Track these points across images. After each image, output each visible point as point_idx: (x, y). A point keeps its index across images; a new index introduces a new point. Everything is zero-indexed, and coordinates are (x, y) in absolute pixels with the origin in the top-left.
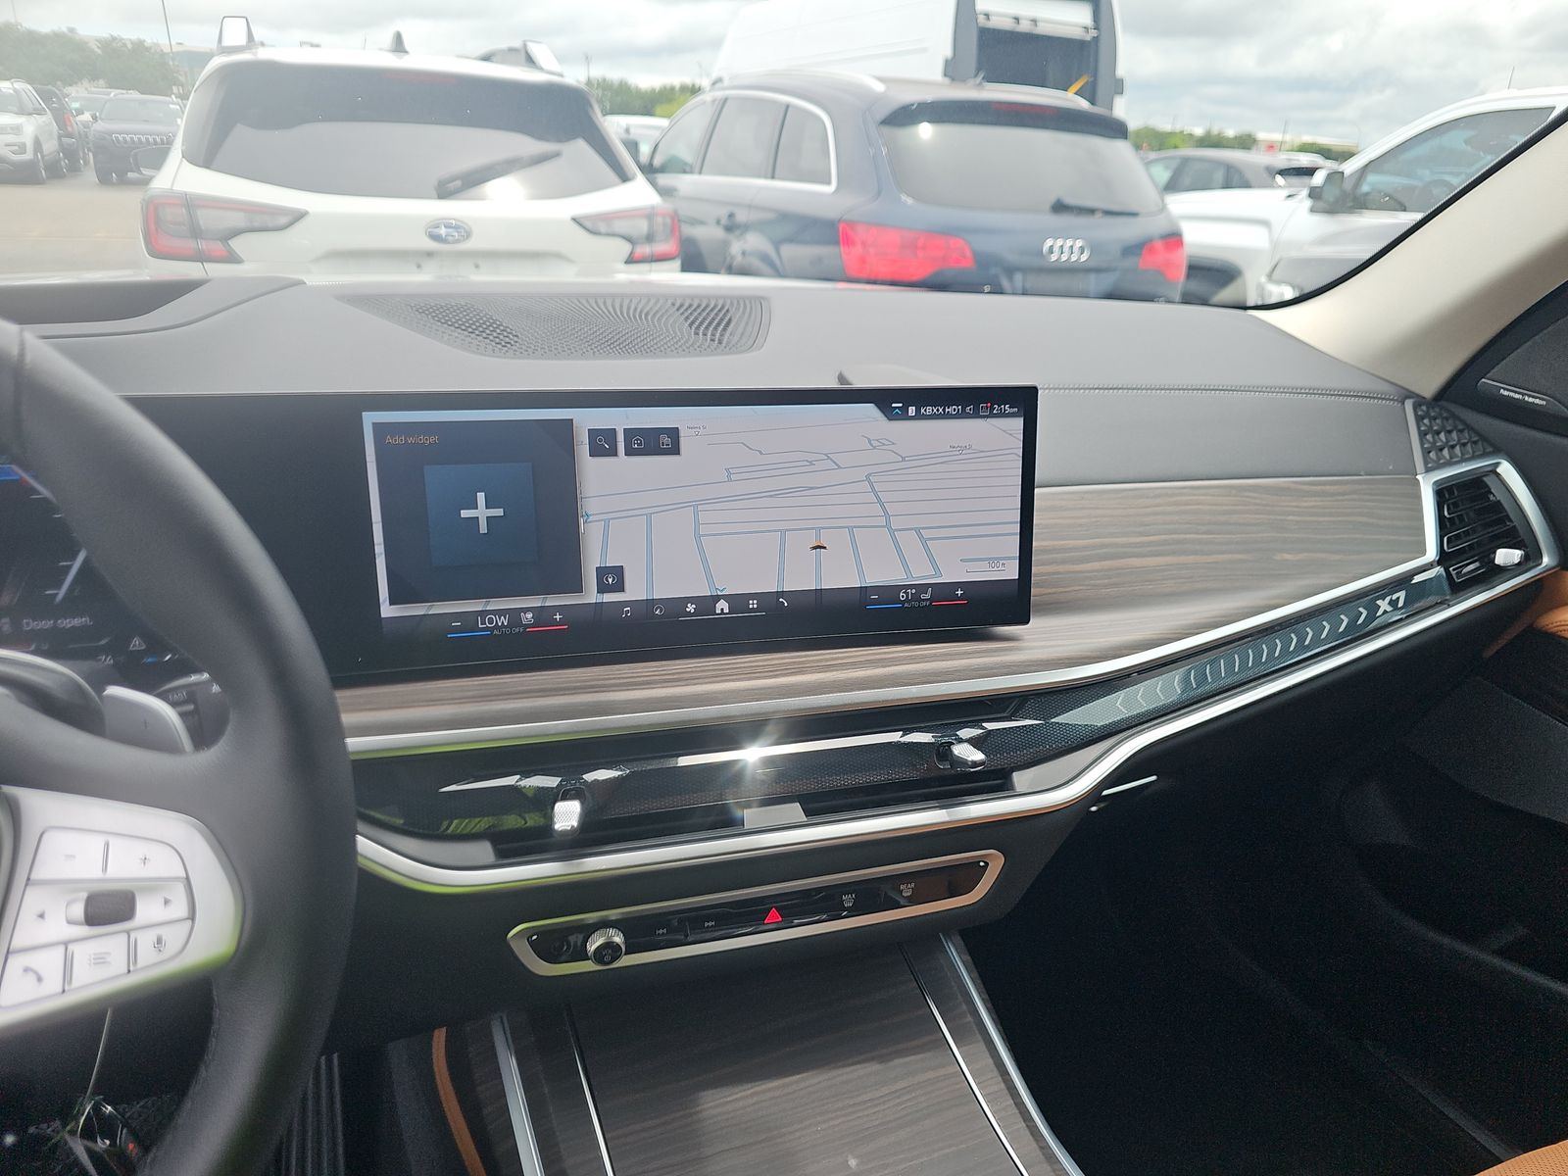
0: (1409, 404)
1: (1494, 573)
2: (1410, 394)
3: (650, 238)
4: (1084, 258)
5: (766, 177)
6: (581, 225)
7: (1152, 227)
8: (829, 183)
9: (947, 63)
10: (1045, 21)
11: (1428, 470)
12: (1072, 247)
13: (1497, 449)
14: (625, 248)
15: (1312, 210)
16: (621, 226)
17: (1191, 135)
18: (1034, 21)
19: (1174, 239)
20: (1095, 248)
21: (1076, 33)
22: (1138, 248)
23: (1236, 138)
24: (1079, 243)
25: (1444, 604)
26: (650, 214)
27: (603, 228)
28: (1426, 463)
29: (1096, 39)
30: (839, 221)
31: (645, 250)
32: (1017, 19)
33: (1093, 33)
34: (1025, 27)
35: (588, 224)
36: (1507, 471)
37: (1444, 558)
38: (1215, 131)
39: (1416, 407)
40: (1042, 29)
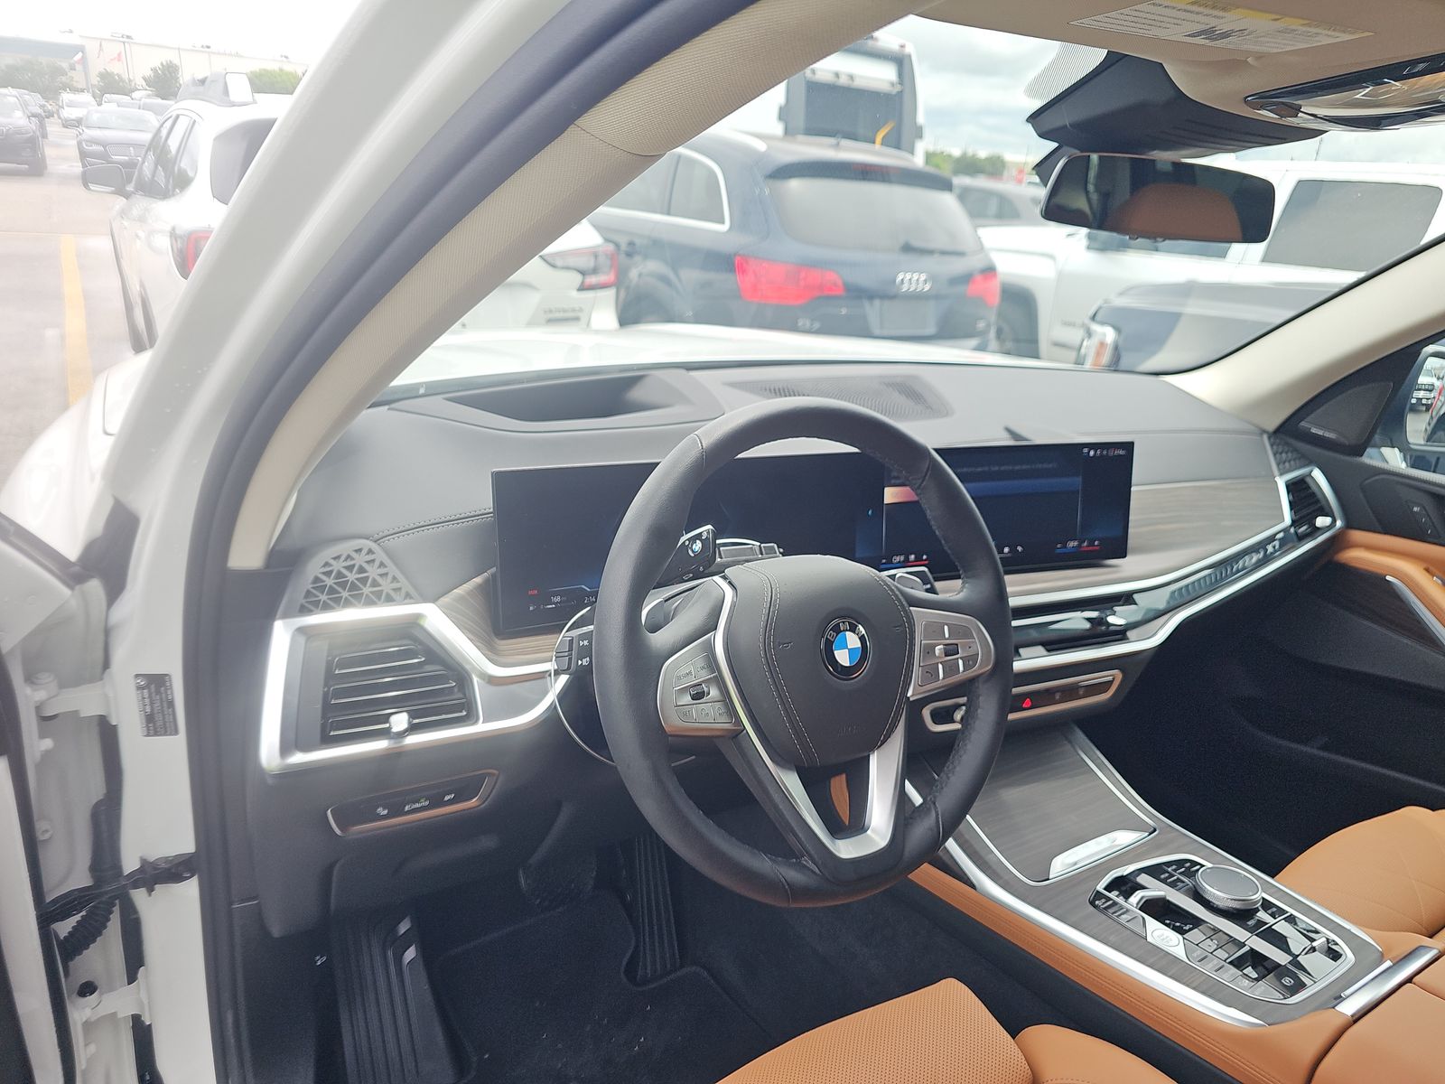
0: (1265, 437)
1: (1315, 531)
2: (1264, 431)
3: (595, 271)
4: (927, 287)
5: (662, 213)
6: (545, 260)
7: (973, 263)
8: (723, 223)
9: (781, 109)
10: (861, 77)
11: (1281, 474)
12: (918, 280)
13: (1310, 461)
14: (578, 278)
15: (1089, 248)
16: (572, 262)
17: (950, 156)
18: (851, 77)
19: (990, 271)
20: (932, 278)
21: (884, 87)
22: (967, 278)
23: (987, 159)
24: (923, 277)
25: (1295, 548)
26: (595, 254)
27: (559, 263)
28: (1279, 470)
29: (901, 93)
30: (735, 255)
31: (592, 280)
32: (837, 75)
33: (898, 88)
34: (843, 81)
35: (550, 260)
36: (1318, 475)
37: (1294, 523)
38: (970, 152)
39: (1269, 438)
40: (858, 83)
